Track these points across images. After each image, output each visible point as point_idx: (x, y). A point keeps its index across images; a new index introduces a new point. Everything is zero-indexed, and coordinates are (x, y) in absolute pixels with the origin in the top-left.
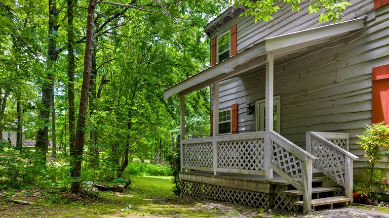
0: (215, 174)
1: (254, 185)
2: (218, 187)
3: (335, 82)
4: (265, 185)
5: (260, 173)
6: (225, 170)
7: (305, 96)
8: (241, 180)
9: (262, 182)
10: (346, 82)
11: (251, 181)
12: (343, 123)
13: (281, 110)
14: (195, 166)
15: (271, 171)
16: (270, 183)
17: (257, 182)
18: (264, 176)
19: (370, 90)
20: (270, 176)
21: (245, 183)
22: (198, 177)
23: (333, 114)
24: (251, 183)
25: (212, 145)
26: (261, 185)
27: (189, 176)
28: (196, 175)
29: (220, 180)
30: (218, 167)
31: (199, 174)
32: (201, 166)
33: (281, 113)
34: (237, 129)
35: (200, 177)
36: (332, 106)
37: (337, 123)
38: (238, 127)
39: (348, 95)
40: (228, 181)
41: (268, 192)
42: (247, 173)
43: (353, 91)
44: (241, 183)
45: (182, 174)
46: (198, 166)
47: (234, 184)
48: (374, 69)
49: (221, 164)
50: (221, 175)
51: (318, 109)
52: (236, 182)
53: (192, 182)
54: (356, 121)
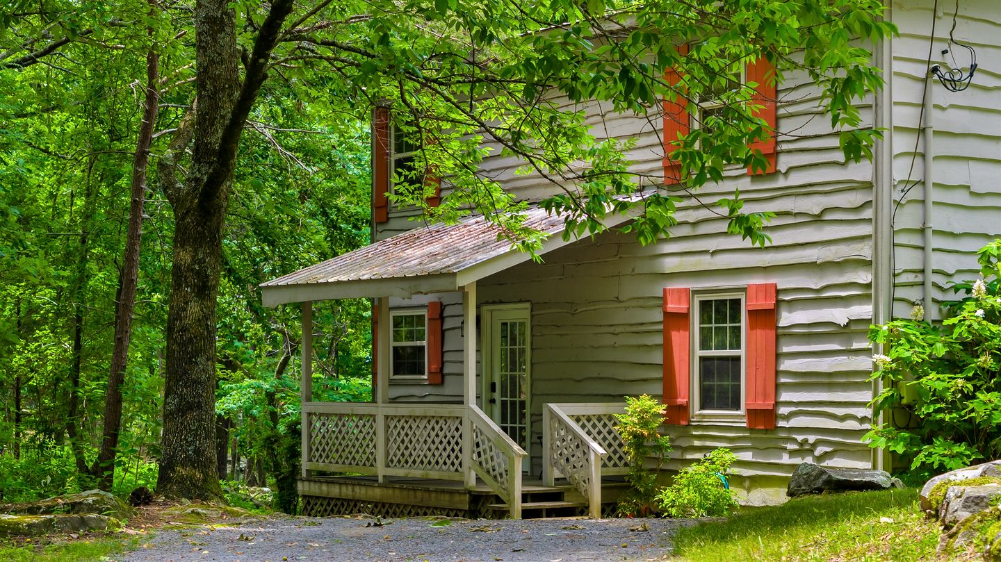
0: (381, 480)
1: (447, 497)
2: (387, 506)
3: (618, 298)
4: (463, 497)
5: (457, 477)
6: (400, 472)
7: (573, 314)
8: (428, 491)
9: (458, 492)
10: (634, 303)
11: (443, 491)
12: (629, 381)
13: (532, 336)
14: (337, 463)
15: (473, 474)
16: (470, 492)
17: (452, 493)
18: (462, 483)
19: (661, 327)
20: (471, 482)
21: (433, 495)
22: (344, 488)
23: (614, 362)
24: (442, 495)
25: (374, 421)
26: (457, 498)
27: (324, 487)
28: (340, 484)
29: (390, 492)
30: (388, 466)
31: (348, 481)
32: (350, 464)
33: (532, 344)
34: (442, 369)
35: (350, 488)
36: (613, 347)
37: (620, 381)
38: (443, 363)
39: (635, 329)
40: (405, 493)
41: (467, 507)
42: (437, 477)
43: (642, 324)
44: (426, 495)
45: (306, 484)
46: (344, 463)
47: (415, 497)
48: (665, 290)
49: (392, 461)
50: (391, 482)
51: (593, 347)
52: (419, 494)
53: (332, 499)
54: (645, 380)
